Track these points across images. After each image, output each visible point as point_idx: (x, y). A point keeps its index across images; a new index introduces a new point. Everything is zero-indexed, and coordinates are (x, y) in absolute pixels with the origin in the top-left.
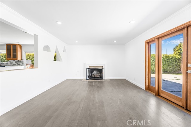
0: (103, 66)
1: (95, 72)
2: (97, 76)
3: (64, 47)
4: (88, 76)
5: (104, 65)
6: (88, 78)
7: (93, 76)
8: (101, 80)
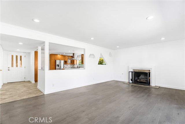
0: (150, 70)
1: (142, 76)
2: (143, 81)
3: (110, 52)
4: (131, 79)
5: (151, 68)
6: (131, 82)
7: (138, 80)
8: (148, 86)
